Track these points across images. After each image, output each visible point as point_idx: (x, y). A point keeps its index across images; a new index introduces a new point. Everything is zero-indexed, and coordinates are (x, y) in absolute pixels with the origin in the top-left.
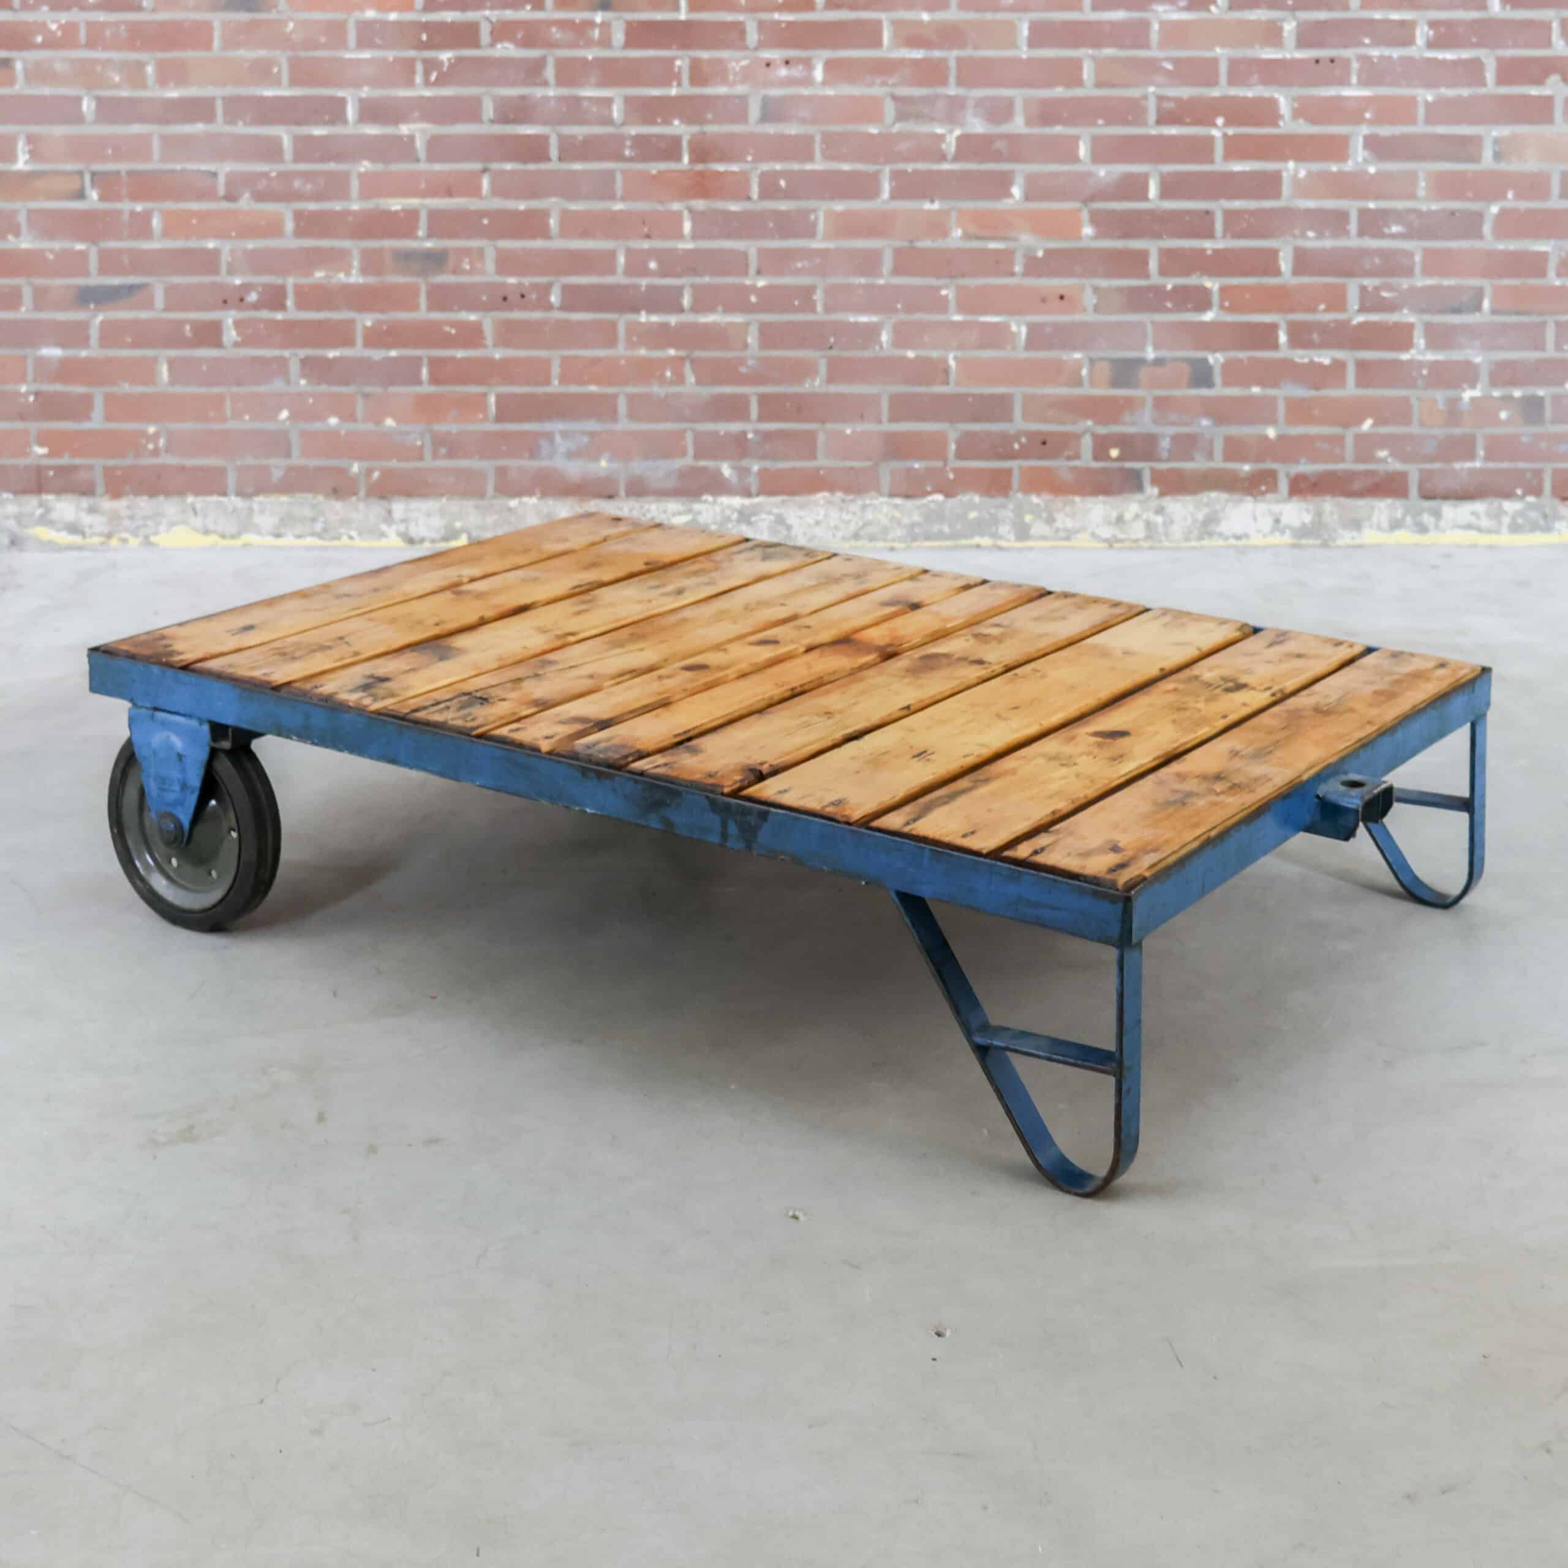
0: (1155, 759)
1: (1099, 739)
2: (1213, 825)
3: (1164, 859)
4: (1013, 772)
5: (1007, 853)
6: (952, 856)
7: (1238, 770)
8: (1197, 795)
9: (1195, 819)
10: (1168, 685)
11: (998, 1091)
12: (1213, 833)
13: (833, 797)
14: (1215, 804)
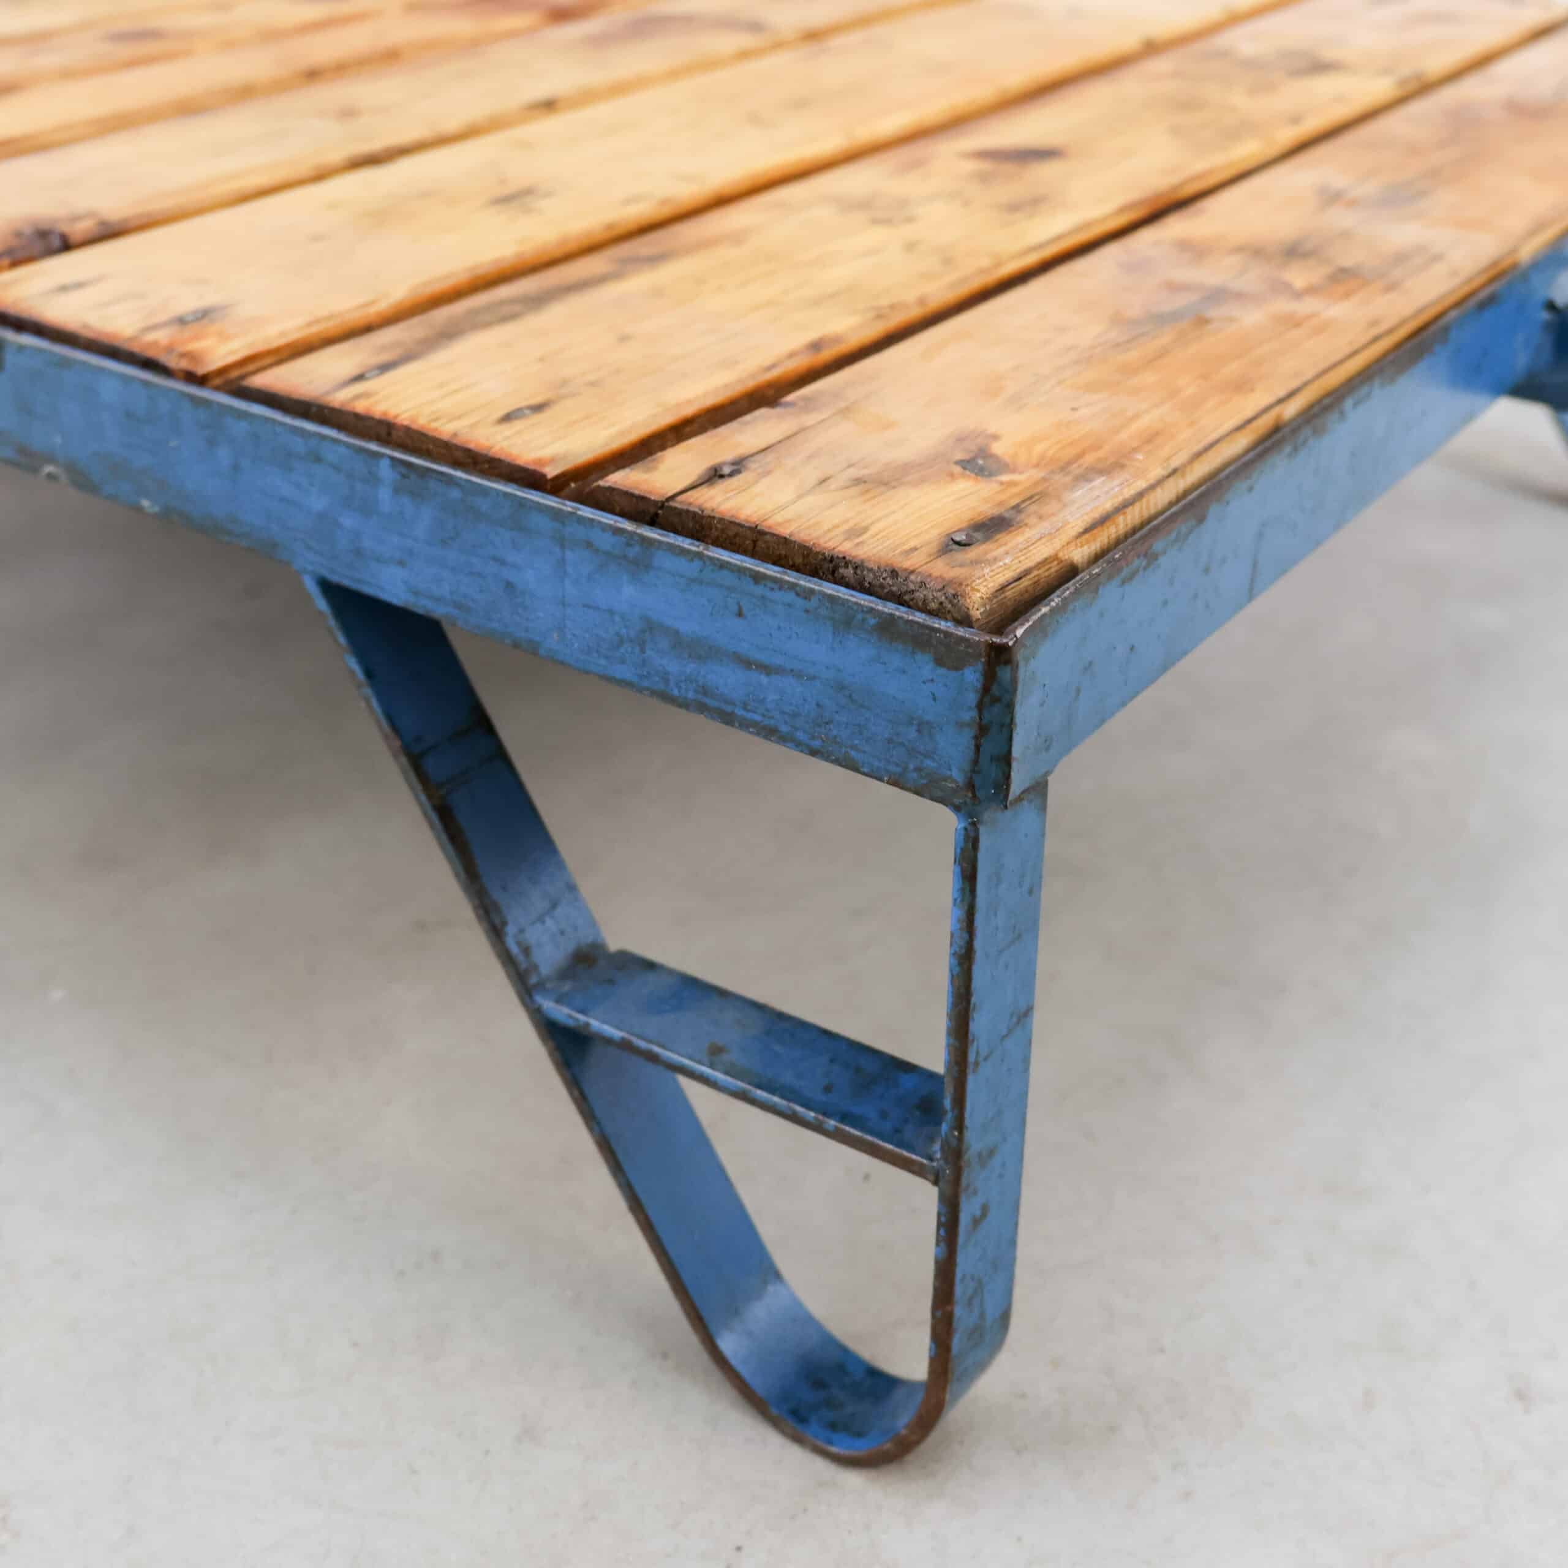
0: (1122, 210)
1: (985, 166)
2: (1294, 384)
3: (1140, 495)
4: (737, 238)
5: (619, 479)
6: (450, 481)
7: (1346, 235)
8: (1239, 296)
9: (1232, 369)
10: (1161, 65)
11: (606, 1147)
12: (1290, 410)
13: (188, 302)
14: (1293, 322)
